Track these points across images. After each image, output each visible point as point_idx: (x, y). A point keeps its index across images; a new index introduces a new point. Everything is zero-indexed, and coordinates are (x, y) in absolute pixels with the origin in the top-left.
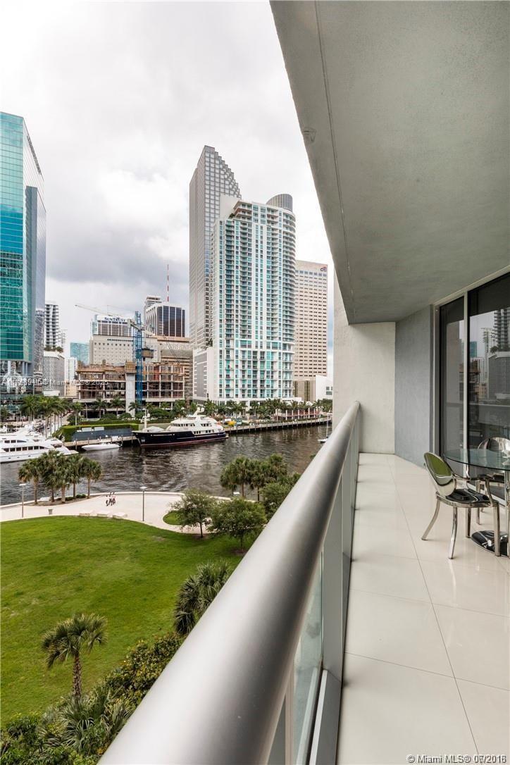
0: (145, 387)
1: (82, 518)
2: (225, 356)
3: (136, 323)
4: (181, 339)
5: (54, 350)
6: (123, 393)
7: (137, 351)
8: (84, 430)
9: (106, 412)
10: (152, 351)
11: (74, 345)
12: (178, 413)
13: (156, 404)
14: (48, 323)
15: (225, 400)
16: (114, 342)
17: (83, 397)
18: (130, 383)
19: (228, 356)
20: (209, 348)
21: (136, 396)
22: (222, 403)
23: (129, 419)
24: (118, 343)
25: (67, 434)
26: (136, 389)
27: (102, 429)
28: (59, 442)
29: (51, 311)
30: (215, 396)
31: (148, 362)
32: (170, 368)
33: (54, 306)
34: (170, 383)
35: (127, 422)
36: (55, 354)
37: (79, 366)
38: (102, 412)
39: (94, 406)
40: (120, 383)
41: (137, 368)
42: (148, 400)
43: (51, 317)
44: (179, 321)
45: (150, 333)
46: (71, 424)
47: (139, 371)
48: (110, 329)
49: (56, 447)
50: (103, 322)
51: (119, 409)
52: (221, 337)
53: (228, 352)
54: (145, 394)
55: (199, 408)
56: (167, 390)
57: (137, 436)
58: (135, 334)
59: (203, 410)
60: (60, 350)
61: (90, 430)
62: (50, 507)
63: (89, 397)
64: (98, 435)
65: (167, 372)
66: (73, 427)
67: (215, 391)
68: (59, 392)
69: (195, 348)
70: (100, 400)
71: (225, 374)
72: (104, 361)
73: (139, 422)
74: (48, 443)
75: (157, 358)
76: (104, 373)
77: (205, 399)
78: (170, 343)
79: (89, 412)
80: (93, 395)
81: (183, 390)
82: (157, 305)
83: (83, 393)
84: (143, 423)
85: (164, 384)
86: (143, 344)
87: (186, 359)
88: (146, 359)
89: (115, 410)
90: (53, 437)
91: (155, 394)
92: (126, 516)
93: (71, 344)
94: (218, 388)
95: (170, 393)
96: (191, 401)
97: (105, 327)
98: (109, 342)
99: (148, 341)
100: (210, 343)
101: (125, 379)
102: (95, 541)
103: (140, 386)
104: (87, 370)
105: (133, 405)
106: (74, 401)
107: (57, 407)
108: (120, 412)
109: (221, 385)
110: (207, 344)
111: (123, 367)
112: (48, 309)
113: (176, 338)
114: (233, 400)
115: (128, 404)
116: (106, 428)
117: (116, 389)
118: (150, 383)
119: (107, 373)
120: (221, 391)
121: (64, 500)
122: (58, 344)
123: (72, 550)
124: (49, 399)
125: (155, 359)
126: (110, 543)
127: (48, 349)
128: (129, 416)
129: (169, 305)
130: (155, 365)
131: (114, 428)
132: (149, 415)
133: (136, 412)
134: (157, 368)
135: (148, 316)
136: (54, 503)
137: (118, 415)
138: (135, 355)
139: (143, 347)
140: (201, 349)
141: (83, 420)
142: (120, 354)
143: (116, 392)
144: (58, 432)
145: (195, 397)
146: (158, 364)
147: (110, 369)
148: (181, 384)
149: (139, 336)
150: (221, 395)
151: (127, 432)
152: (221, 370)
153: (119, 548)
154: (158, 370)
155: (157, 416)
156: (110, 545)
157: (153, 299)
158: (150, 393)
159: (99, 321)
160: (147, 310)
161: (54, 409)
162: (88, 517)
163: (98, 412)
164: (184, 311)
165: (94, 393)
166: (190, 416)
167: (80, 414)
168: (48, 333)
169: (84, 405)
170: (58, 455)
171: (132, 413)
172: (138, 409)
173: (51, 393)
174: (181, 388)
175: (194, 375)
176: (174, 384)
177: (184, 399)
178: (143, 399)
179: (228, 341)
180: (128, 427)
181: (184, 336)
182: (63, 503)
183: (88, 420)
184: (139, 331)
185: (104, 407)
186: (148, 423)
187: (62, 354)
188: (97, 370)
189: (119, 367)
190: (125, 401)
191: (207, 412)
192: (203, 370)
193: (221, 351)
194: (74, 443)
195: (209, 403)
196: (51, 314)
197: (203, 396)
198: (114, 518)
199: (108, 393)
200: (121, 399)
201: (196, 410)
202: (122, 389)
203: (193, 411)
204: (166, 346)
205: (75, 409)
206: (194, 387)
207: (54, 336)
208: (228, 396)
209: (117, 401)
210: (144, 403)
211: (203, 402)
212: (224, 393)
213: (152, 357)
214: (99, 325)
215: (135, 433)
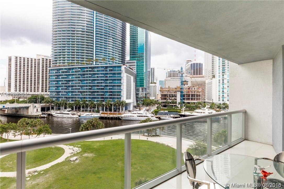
0: (184, 96)
1: (157, 143)
2: (222, 82)
3: (181, 71)
4: (201, 76)
5: (153, 83)
6: (176, 98)
7: (182, 82)
8: (161, 112)
9: (170, 105)
10: (188, 82)
11: (160, 81)
12: (197, 107)
13: (189, 103)
14: (152, 74)
15: (222, 102)
16: (173, 79)
17: (162, 100)
18: (178, 95)
19: (223, 82)
20: (214, 79)
21: (181, 99)
22: (220, 104)
23: (178, 109)
24: (175, 79)
25: (156, 113)
26: (181, 97)
27: (167, 112)
28: (153, 115)
29: (153, 70)
30: (216, 100)
31: (186, 86)
32: (195, 89)
33: (154, 68)
34: (195, 95)
35: (177, 110)
36: (153, 85)
37: (161, 88)
38: (168, 105)
39: (165, 103)
40: (175, 95)
41: (181, 89)
42: (186, 101)
43: (152, 72)
44: (200, 68)
45: (187, 75)
46: (158, 109)
47: (182, 90)
48: (172, 74)
49: (152, 117)
50: (170, 72)
51: (174, 105)
52: (219, 73)
53: (223, 80)
54: (184, 99)
55: (207, 106)
56: (193, 98)
57: (180, 115)
58: (181, 75)
59: (209, 106)
60: (155, 83)
61: (163, 112)
62: (148, 137)
63: (164, 100)
64: (166, 114)
65: (194, 90)
66: (157, 110)
67: (216, 98)
68: (155, 98)
69: (207, 79)
70: (167, 101)
71: (221, 90)
72: (169, 87)
73: (181, 110)
74: (149, 115)
75: (190, 84)
76: (169, 91)
77: (211, 102)
78: (195, 78)
79: (164, 105)
80: (165, 99)
81: (201, 98)
82: (190, 63)
83: (162, 98)
84: (182, 110)
85: (192, 95)
86: (184, 79)
87: (202, 85)
88: (185, 85)
89: (173, 105)
90: (152, 113)
91: (189, 99)
92: (172, 146)
93: (159, 81)
94: (218, 97)
95: (195, 99)
96: (205, 102)
97: (170, 74)
98: (171, 79)
99: (186, 78)
100: (214, 77)
101: (176, 93)
102: (160, 152)
103: (182, 96)
104: (163, 90)
105: (179, 103)
106: (159, 101)
107: (152, 103)
108: (175, 106)
109: (219, 96)
110: (213, 77)
111: (176, 88)
112: (152, 70)
113: (198, 76)
114: (225, 102)
115: (177, 103)
116: (169, 111)
117: (173, 97)
118: (186, 95)
119: (170, 91)
120: (219, 98)
121: (152, 136)
122: (154, 81)
123: (152, 154)
124: (151, 100)
125: (188, 85)
126: (164, 155)
127: (151, 83)
128: (178, 107)
129: (195, 62)
130: (189, 87)
131: (171, 111)
132: (185, 107)
133: (181, 106)
134: (189, 89)
135: (187, 68)
136: (149, 136)
137: (174, 107)
138: (181, 83)
139: (184, 80)
140: (209, 80)
141: (162, 108)
142: (175, 84)
143: (173, 98)
144: (153, 111)
145: (206, 101)
146: (190, 87)
147: (171, 89)
148: (200, 95)
149: (182, 76)
150: (219, 100)
151: (176, 114)
152: (219, 89)
153: (167, 158)
154: (190, 89)
155: (189, 108)
156: (164, 156)
157: (189, 61)
158: (186, 99)
159: (168, 72)
160: (186, 66)
161: (152, 104)
162: (159, 143)
163: (166, 105)
164: (202, 64)
165: (165, 98)
166: (203, 109)
167: (161, 106)
168: (152, 78)
169: (162, 102)
170: (150, 120)
171: (179, 106)
172: (181, 105)
173: (152, 98)
174: (200, 97)
175: (206, 91)
176: (197, 95)
177: (201, 101)
178: (183, 101)
179: (223, 75)
180: (177, 111)
181: (202, 75)
182: (152, 137)
183: (163, 108)
184: (182, 74)
185: (168, 103)
186: (185, 110)
187: (156, 85)
188: (167, 90)
189: (174, 88)
190: (177, 102)
191: (211, 108)
192: (210, 89)
193: (219, 80)
194: (157, 116)
195: (213, 103)
196: (153, 71)
197: (210, 100)
198: (168, 146)
199: (170, 98)
200: (175, 101)
201: (206, 106)
202: (175, 97)
203: (204, 106)
204: (193, 79)
205: (159, 104)
206: (206, 96)
207: (153, 79)
208: (223, 100)
209: (173, 101)
210: (184, 102)
211: (210, 103)
212: (221, 99)
213: (187, 84)
214: (168, 73)
215: (179, 114)
